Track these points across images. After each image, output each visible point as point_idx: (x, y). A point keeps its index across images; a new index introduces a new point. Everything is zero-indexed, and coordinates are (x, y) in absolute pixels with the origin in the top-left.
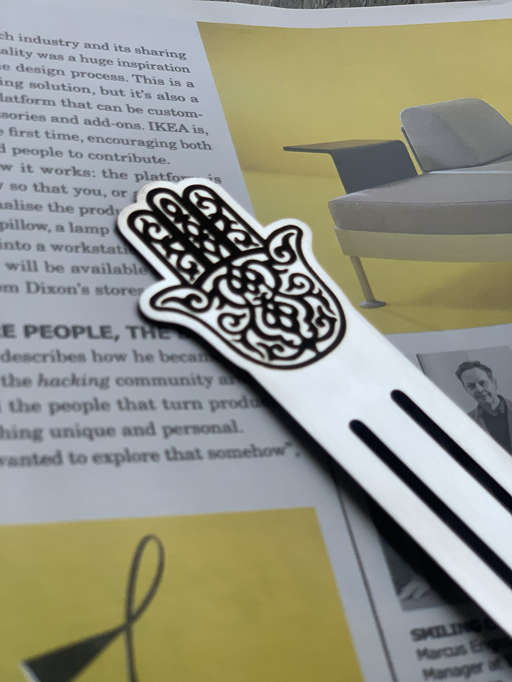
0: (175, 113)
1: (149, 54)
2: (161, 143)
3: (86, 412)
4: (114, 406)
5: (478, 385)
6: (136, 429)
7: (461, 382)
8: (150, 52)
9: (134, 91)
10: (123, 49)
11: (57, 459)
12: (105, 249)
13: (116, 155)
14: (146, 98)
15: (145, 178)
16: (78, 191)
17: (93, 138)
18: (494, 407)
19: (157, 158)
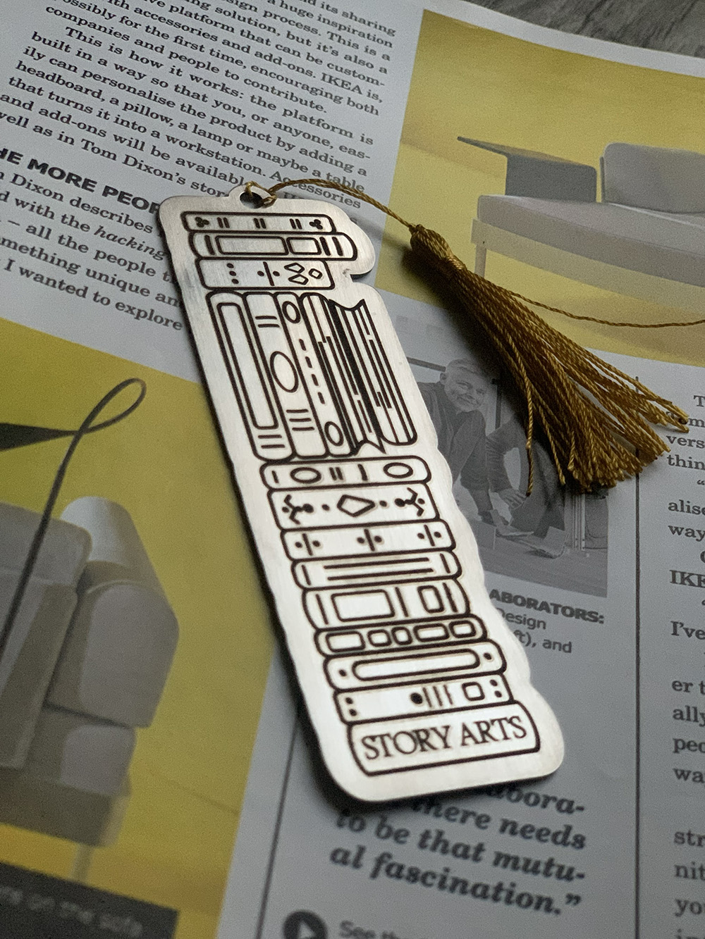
0: (356, 75)
1: (355, 20)
3: (129, 269)
8: (358, 19)
9: (322, 45)
10: (329, 8)
11: (81, 292)
12: (220, 157)
13: (273, 88)
14: (332, 54)
15: (293, 115)
16: (218, 104)
17: (257, 69)
19: (316, 103)
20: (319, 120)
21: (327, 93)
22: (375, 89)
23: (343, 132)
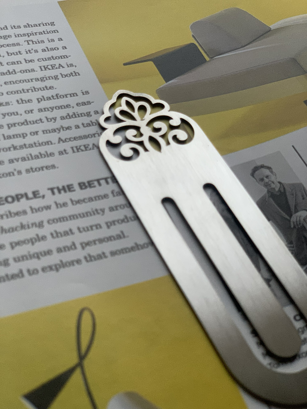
0: (54, 58)
1: (32, 27)
2: (49, 77)
3: (33, 244)
4: (49, 237)
5: (265, 178)
6: (64, 248)
7: (254, 179)
8: (33, 26)
9: (27, 50)
10: (16, 27)
11: (20, 275)
12: (27, 146)
13: (23, 90)
14: (35, 53)
15: (43, 100)
16: (4, 115)
17: (8, 83)
18: (277, 189)
19: (48, 86)
20: (57, 95)
23: (72, 95)
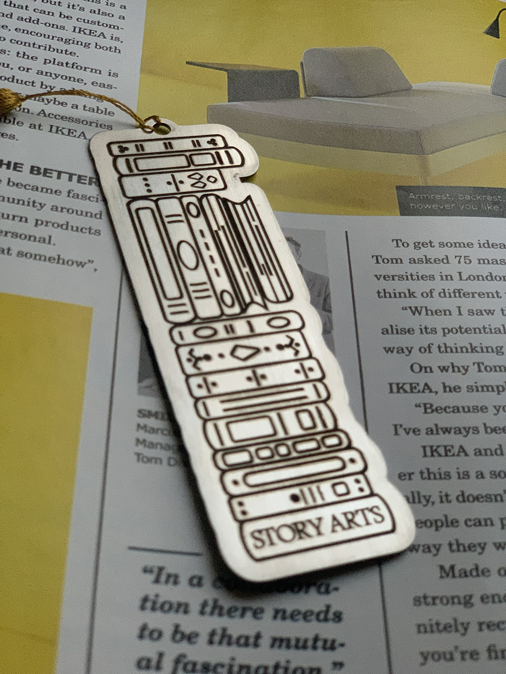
0: (100, 24)
9: (71, 4)
13: (34, 44)
14: (80, 10)
15: (52, 63)
17: (20, 30)
19: (69, 51)
20: (74, 63)
21: (78, 42)
22: (116, 33)
23: (94, 71)
